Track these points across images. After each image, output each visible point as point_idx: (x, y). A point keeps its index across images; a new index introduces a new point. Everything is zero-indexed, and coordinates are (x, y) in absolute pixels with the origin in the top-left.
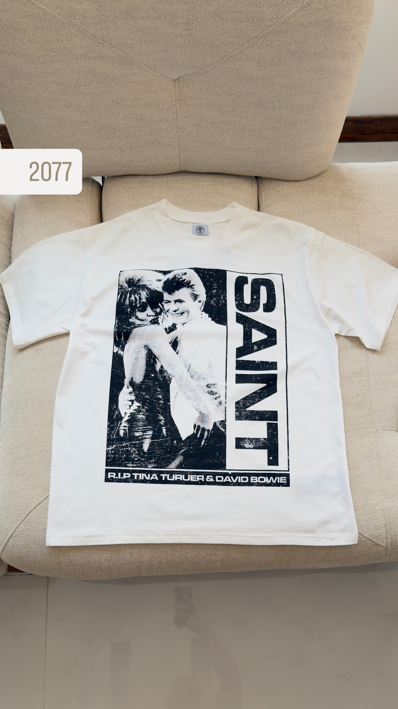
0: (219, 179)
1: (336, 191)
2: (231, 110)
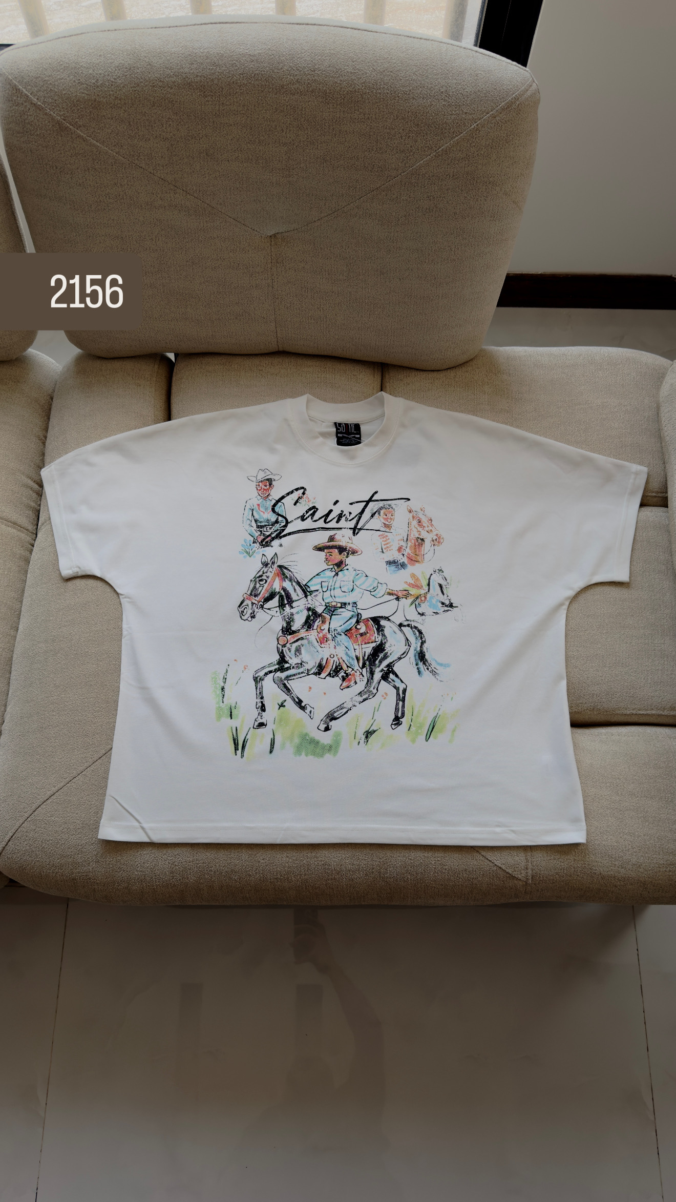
1: (487, 386)
2: (345, 278)
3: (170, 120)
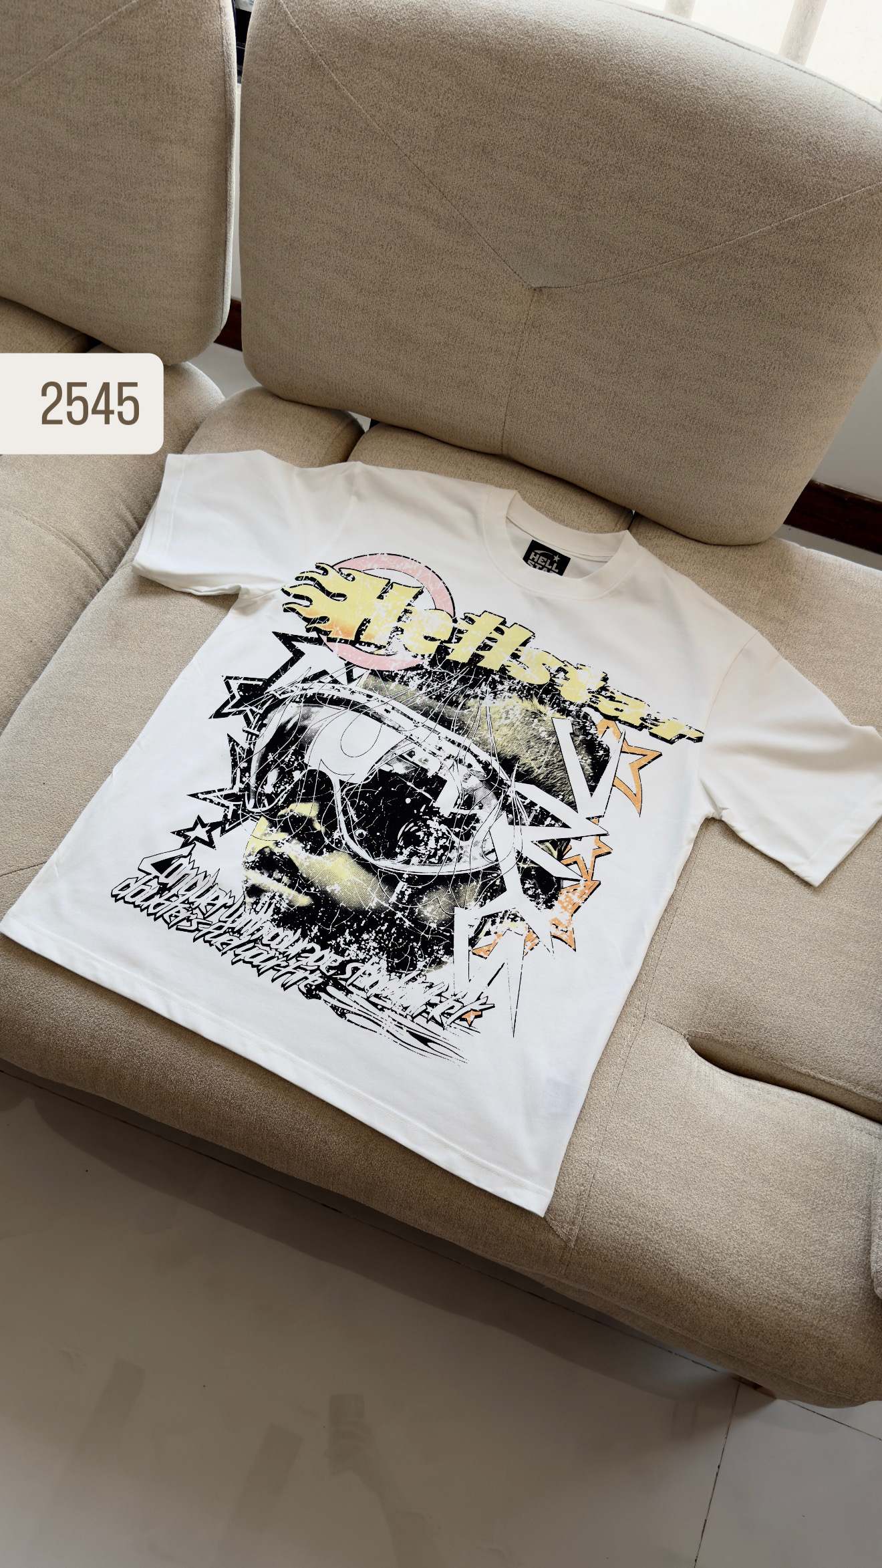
0: (562, 491)
3: (450, 91)
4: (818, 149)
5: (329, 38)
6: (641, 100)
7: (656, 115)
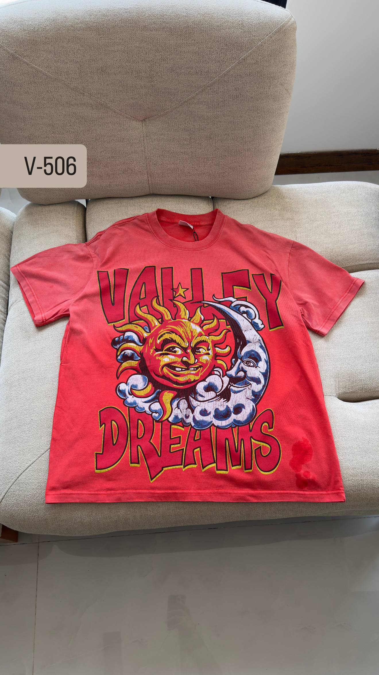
1: (278, 206)
2: (188, 143)
3: (79, 50)
4: (244, 26)
5: (17, 44)
6: (163, 28)
7: (172, 33)
